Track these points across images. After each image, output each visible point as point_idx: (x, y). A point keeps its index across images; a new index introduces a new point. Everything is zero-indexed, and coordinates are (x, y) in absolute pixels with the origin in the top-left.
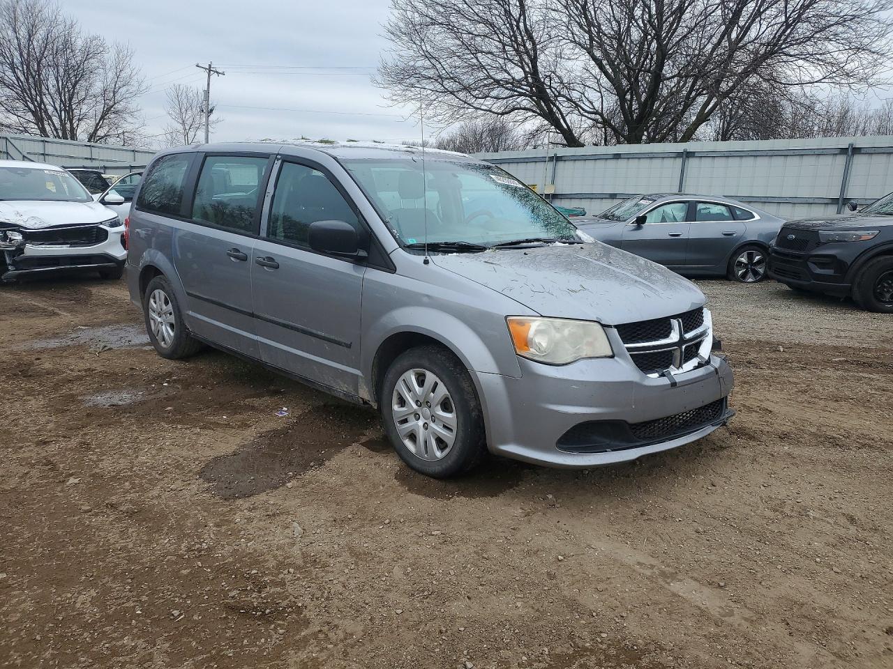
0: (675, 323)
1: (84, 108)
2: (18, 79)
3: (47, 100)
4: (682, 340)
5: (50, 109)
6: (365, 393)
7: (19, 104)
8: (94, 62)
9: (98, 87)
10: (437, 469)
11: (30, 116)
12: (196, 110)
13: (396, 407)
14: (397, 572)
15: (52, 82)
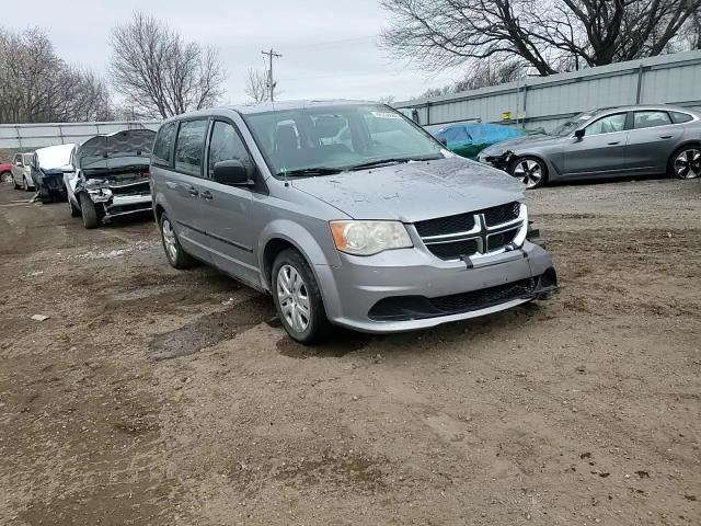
0: (477, 217)
1: (189, 96)
2: (146, 80)
3: (166, 93)
4: (484, 232)
5: (168, 99)
6: (265, 286)
7: (149, 99)
8: (194, 62)
9: (197, 80)
10: (302, 337)
11: (156, 107)
12: (264, 86)
13: (280, 294)
14: (236, 406)
15: (168, 80)
